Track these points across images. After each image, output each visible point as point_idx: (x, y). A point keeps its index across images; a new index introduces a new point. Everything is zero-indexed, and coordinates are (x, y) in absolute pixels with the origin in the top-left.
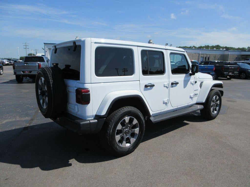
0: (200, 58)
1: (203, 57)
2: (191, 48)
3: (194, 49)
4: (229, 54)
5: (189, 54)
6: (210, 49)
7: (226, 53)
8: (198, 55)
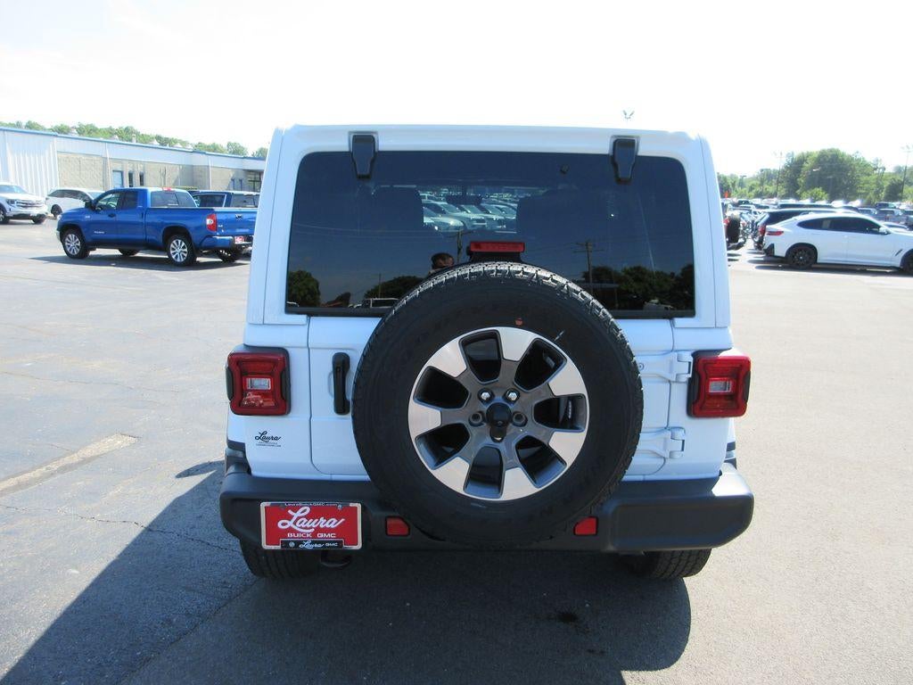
0: (110, 173)
1: (122, 173)
2: (65, 133)
3: (77, 136)
4: (208, 166)
5: (64, 156)
6: (134, 143)
7: (199, 160)
8: (100, 164)
